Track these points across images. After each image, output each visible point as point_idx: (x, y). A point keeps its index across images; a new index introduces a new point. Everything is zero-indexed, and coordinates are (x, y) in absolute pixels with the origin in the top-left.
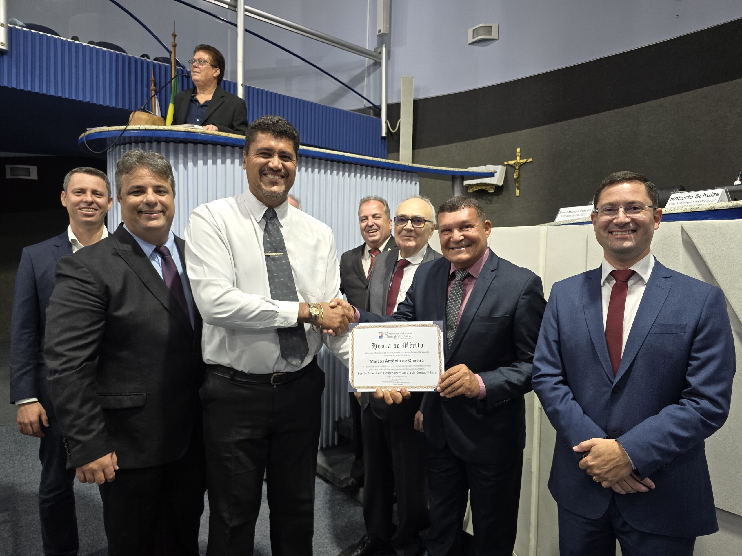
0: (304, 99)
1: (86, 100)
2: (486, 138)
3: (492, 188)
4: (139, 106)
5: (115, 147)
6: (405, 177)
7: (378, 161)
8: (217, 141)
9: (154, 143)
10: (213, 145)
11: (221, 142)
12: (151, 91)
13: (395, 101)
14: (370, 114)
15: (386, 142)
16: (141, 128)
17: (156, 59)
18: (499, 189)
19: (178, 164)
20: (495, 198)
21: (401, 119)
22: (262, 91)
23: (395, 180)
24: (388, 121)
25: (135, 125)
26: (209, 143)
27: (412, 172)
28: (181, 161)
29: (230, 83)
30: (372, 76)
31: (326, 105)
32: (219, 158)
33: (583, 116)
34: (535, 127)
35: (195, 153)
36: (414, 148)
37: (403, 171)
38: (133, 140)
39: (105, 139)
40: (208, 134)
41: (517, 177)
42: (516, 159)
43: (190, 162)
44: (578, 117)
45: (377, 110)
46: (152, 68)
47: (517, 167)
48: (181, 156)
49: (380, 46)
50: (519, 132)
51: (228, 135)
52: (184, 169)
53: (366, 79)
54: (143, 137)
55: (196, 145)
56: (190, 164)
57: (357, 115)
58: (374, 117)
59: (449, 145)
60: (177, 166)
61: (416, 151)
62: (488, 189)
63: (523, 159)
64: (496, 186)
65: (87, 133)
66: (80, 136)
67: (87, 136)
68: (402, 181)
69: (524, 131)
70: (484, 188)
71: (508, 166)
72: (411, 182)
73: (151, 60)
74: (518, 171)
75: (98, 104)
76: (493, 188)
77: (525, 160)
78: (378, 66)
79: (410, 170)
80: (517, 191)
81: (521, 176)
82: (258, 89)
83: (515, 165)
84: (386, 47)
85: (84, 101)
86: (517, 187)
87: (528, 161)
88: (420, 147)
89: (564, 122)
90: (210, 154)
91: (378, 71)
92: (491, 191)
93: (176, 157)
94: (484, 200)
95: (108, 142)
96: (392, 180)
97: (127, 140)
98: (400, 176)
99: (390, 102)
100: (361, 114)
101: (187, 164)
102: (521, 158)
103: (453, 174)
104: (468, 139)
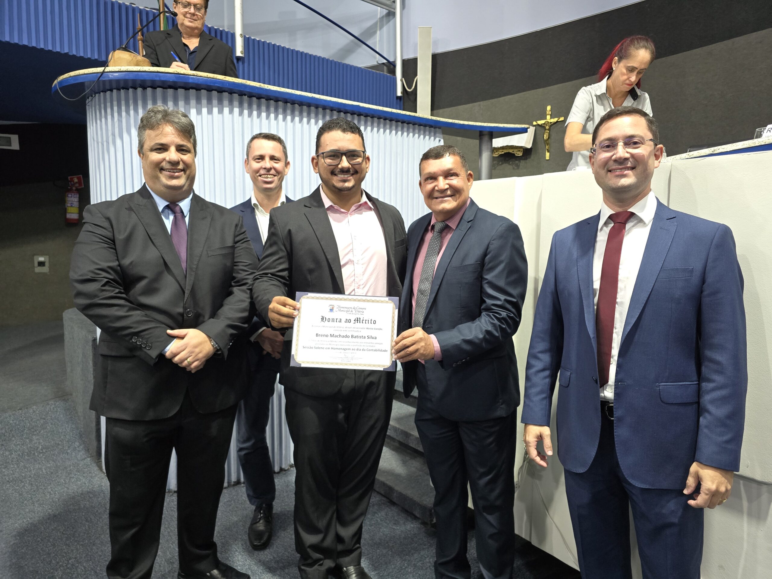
0: (310, 53)
2: (512, 96)
6: (427, 133)
8: (212, 85)
9: (138, 89)
10: (208, 91)
11: (218, 87)
12: (138, 41)
13: (411, 56)
14: (384, 72)
15: (402, 101)
16: (122, 70)
18: (527, 152)
20: (522, 163)
21: (418, 76)
22: (264, 42)
23: (417, 135)
24: (403, 79)
25: (115, 66)
27: (434, 127)
29: (227, 33)
30: (385, 29)
31: (335, 60)
34: (567, 81)
35: (187, 101)
36: (432, 109)
37: (425, 126)
38: (114, 85)
41: (547, 138)
42: (546, 119)
45: (391, 66)
46: (138, 14)
47: (547, 127)
50: (549, 88)
53: (378, 32)
55: (188, 91)
57: (370, 72)
58: (388, 75)
61: (435, 112)
62: (515, 153)
64: (524, 149)
65: (61, 79)
66: (53, 83)
67: (60, 83)
68: (424, 138)
69: (555, 87)
70: (511, 151)
71: (537, 126)
72: (434, 140)
74: (548, 132)
75: (78, 56)
76: (521, 151)
77: (555, 120)
78: (391, 17)
79: (432, 125)
80: (548, 155)
81: (552, 137)
82: (259, 41)
83: (545, 125)
85: (63, 52)
86: (547, 149)
87: (560, 120)
88: (439, 108)
91: (391, 23)
92: (519, 154)
96: (414, 136)
97: (108, 87)
98: (422, 132)
99: (405, 57)
100: (374, 71)
102: (552, 117)
103: (481, 130)
104: (492, 98)
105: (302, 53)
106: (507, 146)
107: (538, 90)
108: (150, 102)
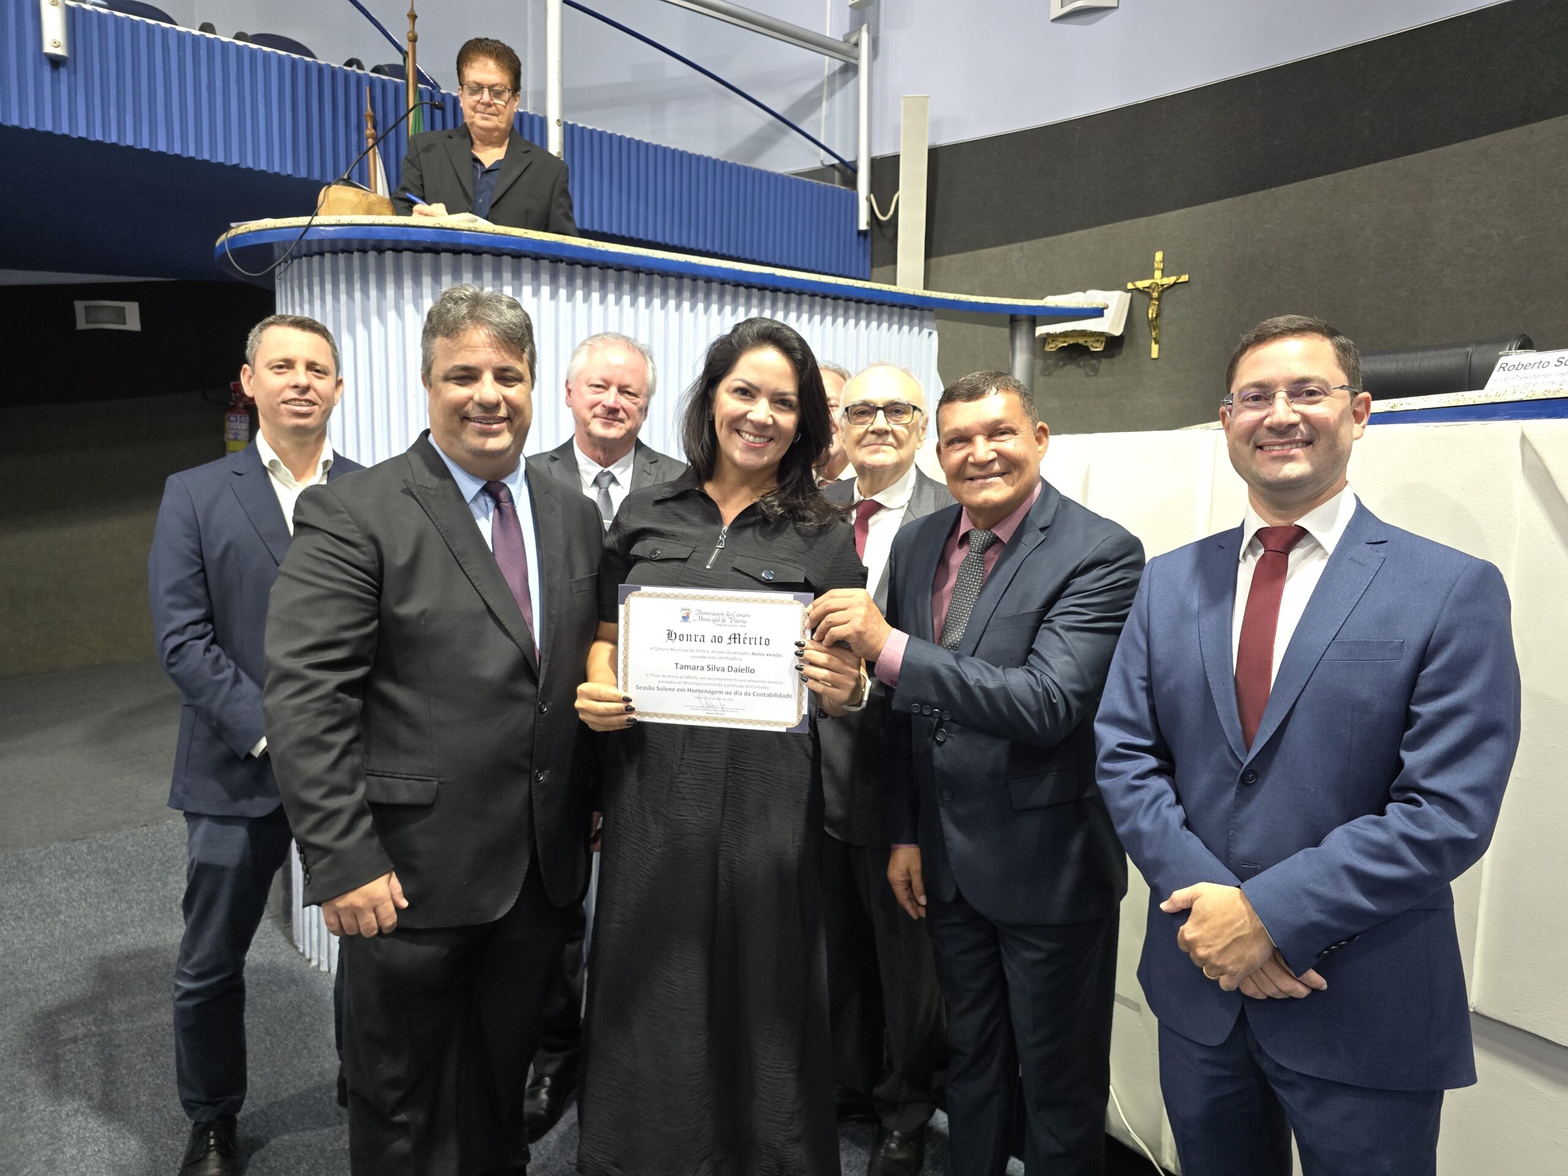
0: (691, 150)
1: (231, 161)
2: (1087, 231)
3: (1098, 341)
5: (290, 261)
6: (906, 320)
7: (849, 286)
12: (367, 139)
13: (888, 151)
14: (834, 183)
16: (342, 222)
17: (376, 70)
18: (1113, 344)
19: (422, 297)
20: (1105, 363)
21: (900, 192)
22: (601, 133)
23: (885, 325)
24: (872, 196)
25: (330, 214)
27: (922, 310)
29: (532, 118)
30: (838, 97)
31: (739, 163)
33: (1305, 178)
34: (1198, 204)
36: (928, 255)
37: (902, 307)
38: (327, 247)
39: (269, 247)
40: (482, 232)
42: (1153, 278)
44: (1293, 181)
45: (848, 171)
46: (368, 88)
47: (1155, 295)
49: (856, 28)
50: (1161, 215)
53: (824, 104)
54: (348, 241)
57: (805, 183)
58: (843, 188)
59: (1004, 248)
60: (420, 301)
61: (933, 260)
62: (1089, 344)
63: (1168, 276)
64: (1107, 338)
65: (232, 233)
66: (217, 239)
67: (232, 240)
68: (900, 329)
69: (1173, 213)
70: (1081, 341)
71: (1135, 292)
72: (920, 332)
73: (368, 71)
75: (257, 169)
76: (1101, 342)
77: (1172, 280)
78: (850, 74)
79: (916, 305)
81: (1164, 314)
82: (592, 131)
83: (1151, 291)
84: (868, 32)
85: (229, 164)
86: (1155, 339)
88: (942, 253)
89: (1261, 193)
90: (488, 274)
91: (851, 84)
94: (1080, 367)
95: (276, 252)
96: (879, 326)
97: (315, 248)
98: (896, 319)
99: (877, 153)
100: (815, 182)
102: (1164, 274)
103: (1012, 313)
104: (1047, 234)
105: (674, 151)
106: (1073, 334)
107: (1140, 219)
108: (390, 278)
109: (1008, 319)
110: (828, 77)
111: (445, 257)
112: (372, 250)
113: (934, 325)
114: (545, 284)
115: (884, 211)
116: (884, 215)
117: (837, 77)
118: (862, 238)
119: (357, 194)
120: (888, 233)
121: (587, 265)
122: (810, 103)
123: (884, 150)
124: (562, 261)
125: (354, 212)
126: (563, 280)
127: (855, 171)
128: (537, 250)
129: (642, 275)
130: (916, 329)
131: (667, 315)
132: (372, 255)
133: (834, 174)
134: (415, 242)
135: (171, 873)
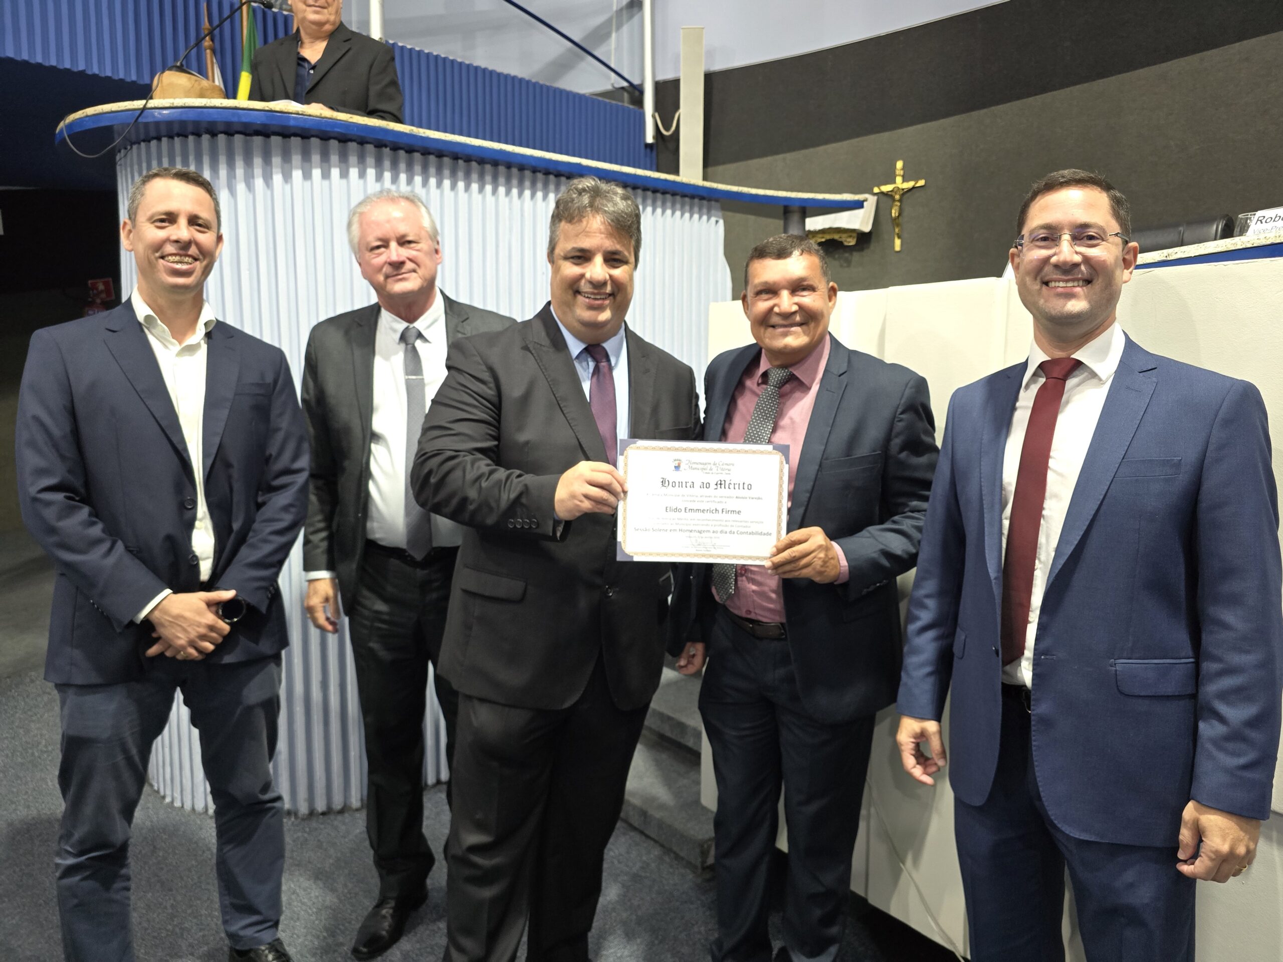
0: (499, 69)
1: (77, 67)
2: (840, 144)
3: (850, 236)
4: (170, 62)
5: (129, 148)
6: (696, 209)
7: (647, 177)
8: (328, 129)
9: (203, 136)
10: (322, 139)
11: (338, 133)
12: (206, 50)
13: (669, 76)
14: (623, 101)
15: (654, 153)
16: (176, 105)
18: (863, 239)
19: (253, 177)
20: (856, 257)
21: (681, 110)
23: (678, 213)
24: (657, 115)
25: (164, 98)
26: (313, 136)
27: (709, 200)
28: (258, 171)
30: (625, 29)
31: (541, 82)
32: (335, 166)
33: (1018, 98)
34: (931, 120)
35: (286, 157)
36: (706, 165)
37: (692, 197)
38: (163, 131)
39: (107, 130)
40: (310, 116)
41: (897, 215)
42: (895, 183)
43: (277, 173)
44: (1010, 101)
45: (635, 93)
46: (205, 3)
47: (897, 197)
48: (258, 161)
50: (900, 130)
51: (351, 117)
52: (265, 185)
53: (614, 35)
54: (183, 124)
55: (288, 139)
56: (277, 178)
57: (599, 101)
58: (631, 107)
59: (770, 159)
60: (251, 180)
61: (710, 169)
62: (843, 239)
63: (908, 181)
64: (858, 234)
65: (72, 119)
66: (57, 126)
67: (68, 127)
68: (691, 217)
69: (910, 129)
70: (836, 237)
71: (880, 195)
72: (708, 219)
74: (898, 204)
75: (102, 75)
76: (854, 238)
77: (910, 184)
78: (636, 9)
79: (705, 195)
80: (898, 243)
81: (905, 214)
82: (411, 50)
83: (893, 194)
86: (898, 234)
87: (918, 185)
88: (717, 163)
89: (985, 111)
90: (316, 158)
91: (636, 19)
92: (849, 242)
93: (248, 162)
94: (835, 259)
96: (673, 213)
97: (151, 132)
98: (687, 208)
99: (661, 77)
100: (608, 101)
101: (272, 178)
102: (905, 180)
103: (786, 203)
104: (805, 147)
105: (484, 70)
106: (830, 229)
107: (882, 134)
108: (222, 159)
109: (781, 210)
110: (617, 11)
111: (275, 140)
112: (206, 133)
113: (720, 214)
114: (371, 167)
115: (667, 127)
116: (667, 129)
117: (625, 12)
118: (648, 150)
119: (190, 79)
120: (671, 146)
121: (410, 151)
122: (602, 34)
123: (667, 75)
124: (386, 146)
125: (188, 94)
126: (387, 163)
127: (642, 92)
128: (363, 134)
129: (461, 162)
130: (705, 218)
131: (484, 198)
132: (206, 138)
133: (623, 95)
134: (246, 125)
135: (33, 721)
